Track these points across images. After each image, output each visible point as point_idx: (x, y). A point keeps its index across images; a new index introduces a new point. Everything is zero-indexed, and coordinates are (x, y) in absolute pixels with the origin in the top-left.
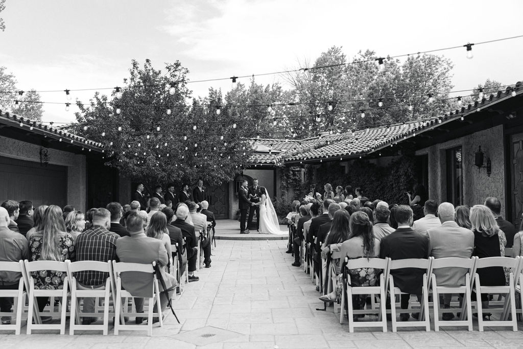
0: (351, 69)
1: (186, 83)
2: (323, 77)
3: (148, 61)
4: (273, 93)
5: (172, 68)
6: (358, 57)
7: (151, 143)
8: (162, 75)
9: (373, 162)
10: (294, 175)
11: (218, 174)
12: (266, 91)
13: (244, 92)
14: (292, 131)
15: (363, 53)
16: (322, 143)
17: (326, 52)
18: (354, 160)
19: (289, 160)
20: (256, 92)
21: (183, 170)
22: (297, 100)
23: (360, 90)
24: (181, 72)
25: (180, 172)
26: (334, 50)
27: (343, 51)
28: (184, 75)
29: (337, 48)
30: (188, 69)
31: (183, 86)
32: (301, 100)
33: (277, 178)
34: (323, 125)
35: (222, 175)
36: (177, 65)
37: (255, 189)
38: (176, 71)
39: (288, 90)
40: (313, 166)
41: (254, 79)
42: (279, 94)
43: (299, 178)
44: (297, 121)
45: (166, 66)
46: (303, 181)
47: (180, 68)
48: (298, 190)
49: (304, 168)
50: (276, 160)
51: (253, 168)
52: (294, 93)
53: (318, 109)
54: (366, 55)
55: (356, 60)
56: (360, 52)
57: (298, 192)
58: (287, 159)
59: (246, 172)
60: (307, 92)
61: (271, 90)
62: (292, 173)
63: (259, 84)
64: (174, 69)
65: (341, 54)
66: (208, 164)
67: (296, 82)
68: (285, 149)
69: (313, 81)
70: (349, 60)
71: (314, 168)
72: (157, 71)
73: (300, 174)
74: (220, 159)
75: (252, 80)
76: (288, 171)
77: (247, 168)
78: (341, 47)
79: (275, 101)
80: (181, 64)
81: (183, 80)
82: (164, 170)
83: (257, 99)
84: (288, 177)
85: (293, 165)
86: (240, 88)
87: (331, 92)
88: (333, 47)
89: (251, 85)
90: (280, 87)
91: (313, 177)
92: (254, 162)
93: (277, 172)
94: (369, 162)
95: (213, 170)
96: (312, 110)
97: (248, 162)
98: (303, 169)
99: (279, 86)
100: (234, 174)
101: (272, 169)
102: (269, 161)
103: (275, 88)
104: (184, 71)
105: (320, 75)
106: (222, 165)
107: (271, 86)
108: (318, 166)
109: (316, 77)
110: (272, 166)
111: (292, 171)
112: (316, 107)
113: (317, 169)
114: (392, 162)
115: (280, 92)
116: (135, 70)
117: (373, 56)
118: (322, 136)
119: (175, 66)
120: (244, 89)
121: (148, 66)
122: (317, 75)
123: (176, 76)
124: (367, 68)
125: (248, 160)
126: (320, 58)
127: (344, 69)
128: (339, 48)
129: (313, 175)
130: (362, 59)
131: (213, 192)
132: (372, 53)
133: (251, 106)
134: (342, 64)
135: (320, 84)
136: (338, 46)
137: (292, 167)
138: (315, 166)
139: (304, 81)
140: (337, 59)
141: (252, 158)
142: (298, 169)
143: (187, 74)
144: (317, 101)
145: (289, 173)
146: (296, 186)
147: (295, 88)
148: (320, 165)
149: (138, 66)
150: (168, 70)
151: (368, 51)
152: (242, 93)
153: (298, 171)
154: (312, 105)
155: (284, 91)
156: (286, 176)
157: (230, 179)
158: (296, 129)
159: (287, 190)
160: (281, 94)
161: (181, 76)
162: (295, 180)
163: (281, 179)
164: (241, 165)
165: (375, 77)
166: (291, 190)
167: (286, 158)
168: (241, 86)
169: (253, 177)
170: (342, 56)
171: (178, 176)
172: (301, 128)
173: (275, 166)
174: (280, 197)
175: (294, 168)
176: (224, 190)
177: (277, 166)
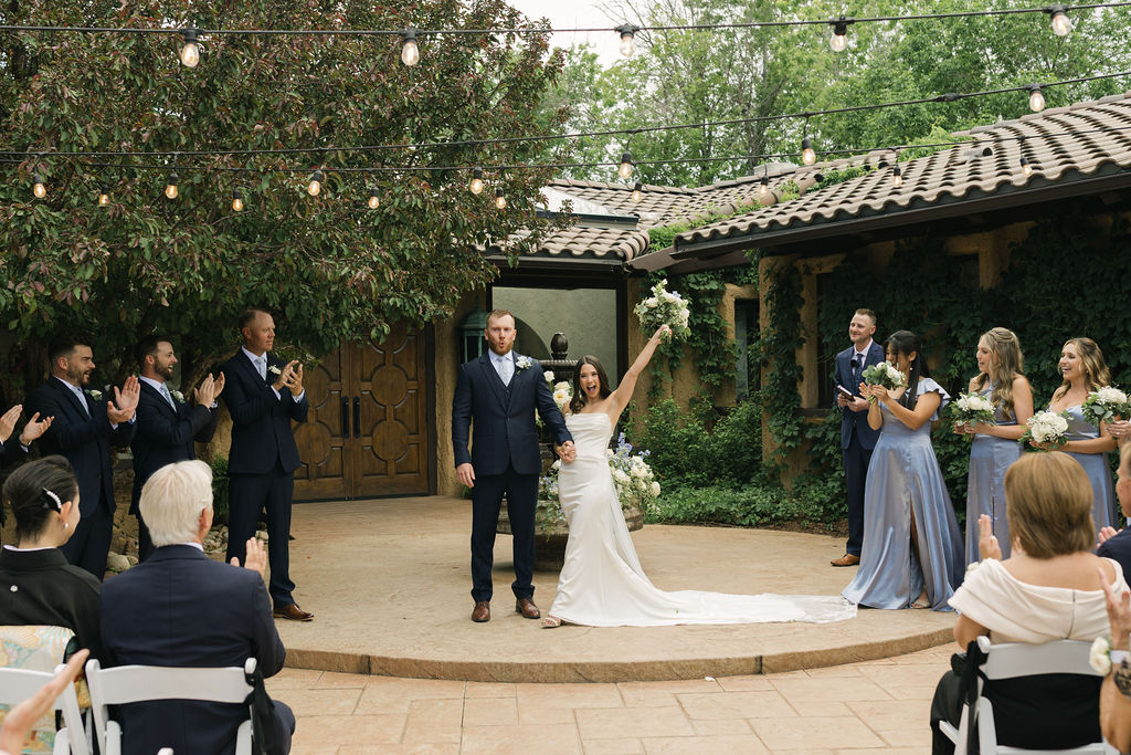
16: (800, 184)
19: (696, 237)
40: (800, 264)
42: (591, 78)
48: (711, 370)
49: (734, 282)
50: (629, 244)
57: (714, 378)
58: (689, 235)
71: (808, 271)
90: (594, 57)
93: (630, 296)
98: (733, 287)
99: (590, 51)
101: (611, 285)
102: (601, 250)
108: (830, 264)
110: (617, 267)
129: (803, 301)
131: (363, 380)
137: (692, 278)
138: (813, 262)
146: (706, 356)
148: (841, 257)
153: (711, 293)
155: (607, 67)
160: (597, 77)
162: (702, 329)
169: (532, 322)
173: (630, 267)
174: (644, 396)
175: (698, 283)
176: (412, 374)
177: (637, 267)
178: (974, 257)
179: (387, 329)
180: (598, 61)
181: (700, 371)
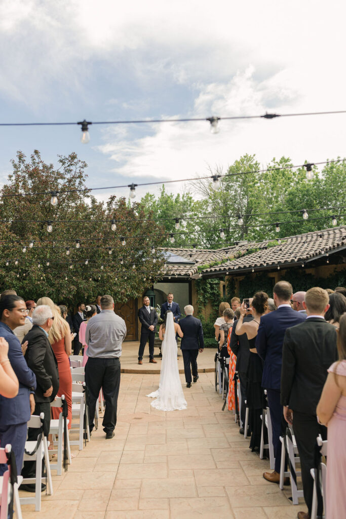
0: (266, 177)
1: (84, 180)
2: (236, 185)
3: (36, 152)
4: (184, 203)
5: (67, 161)
6: (272, 164)
7: (35, 250)
8: (55, 169)
9: (310, 272)
10: (212, 288)
11: (122, 289)
12: (177, 201)
13: (154, 203)
14: (205, 242)
15: (278, 160)
16: (242, 252)
17: (239, 160)
18: (285, 271)
19: (207, 271)
20: (166, 202)
21: (76, 284)
22: (210, 210)
23: (276, 197)
24: (78, 166)
25: (72, 287)
26: (247, 158)
27: (257, 159)
28: (82, 170)
29: (249, 156)
30: (86, 163)
31: (80, 183)
32: (214, 210)
33: (193, 292)
34: (237, 236)
35: (126, 291)
36: (73, 157)
37: (169, 307)
38: (72, 165)
39: (200, 200)
40: (235, 278)
41: (164, 189)
42: (190, 205)
43: (218, 292)
44: (210, 232)
45: (59, 158)
46: (222, 296)
47: (76, 160)
48: (216, 305)
49: (223, 280)
50: (191, 271)
51: (166, 280)
52: (206, 202)
53: (231, 219)
54: (281, 162)
55: (270, 167)
56: (274, 160)
58: (205, 270)
59: (157, 286)
60: (220, 201)
61: (181, 200)
62: (209, 286)
63: (169, 194)
64: (69, 163)
65: (254, 162)
66: (108, 276)
67: (209, 191)
68: (200, 259)
69: (225, 190)
70: (263, 167)
72: (48, 164)
73: (219, 288)
74: (124, 270)
75: (162, 190)
76: (205, 284)
77: (159, 282)
78: (254, 155)
79: (186, 212)
80: (77, 157)
81: (80, 177)
82: (52, 285)
83: (167, 209)
84: (205, 291)
85: (211, 277)
86: (149, 198)
87: (245, 201)
88: (245, 155)
89: (160, 196)
91: (235, 291)
92: (167, 274)
93: (192, 285)
94: (305, 272)
95: (115, 284)
96: (225, 219)
97: (160, 274)
98: (222, 282)
99: (190, 196)
100: (142, 288)
101: (187, 282)
102: (183, 273)
103: (185, 199)
104: (80, 164)
105: (233, 184)
106: (126, 278)
107: (181, 196)
108: (242, 278)
109: (229, 186)
110: (187, 278)
111: (210, 284)
112: (229, 217)
113: (240, 281)
114: (335, 271)
115: (190, 202)
116: (21, 164)
117: (288, 163)
118: (240, 245)
119: (70, 159)
120: (154, 199)
121: (35, 157)
122: (230, 184)
123: (71, 171)
124: (284, 175)
125: (159, 272)
126: (232, 166)
127: (257, 177)
128: (252, 156)
129: (235, 288)
130: (277, 166)
131: (119, 309)
132: (288, 160)
133: (161, 217)
134: (255, 172)
135: (233, 193)
136: (250, 154)
137: (210, 280)
138: (238, 278)
139: (217, 191)
140: (251, 166)
141: (164, 270)
142: (217, 282)
143: (85, 168)
144: (230, 211)
145: (207, 286)
146: (214, 301)
147: (207, 197)
148: (244, 276)
149: (24, 158)
150: (61, 163)
151: (283, 158)
152: (152, 203)
153: (216, 284)
154: (225, 215)
155: (195, 201)
156: (203, 289)
157: (137, 294)
158: (209, 239)
159: (205, 306)
160: (192, 204)
161: (78, 171)
162: (213, 294)
163: (198, 294)
164: (150, 278)
165: (292, 184)
166: (209, 306)
167: (203, 269)
168: (151, 196)
169: (166, 292)
170: (256, 164)
171: (70, 292)
172: (214, 238)
173: (191, 278)
174: (196, 313)
175: (212, 281)
176: (131, 307)
177: (192, 278)
178: (274, 278)
179: (127, 300)
180: (193, 199)
181: (213, 306)
